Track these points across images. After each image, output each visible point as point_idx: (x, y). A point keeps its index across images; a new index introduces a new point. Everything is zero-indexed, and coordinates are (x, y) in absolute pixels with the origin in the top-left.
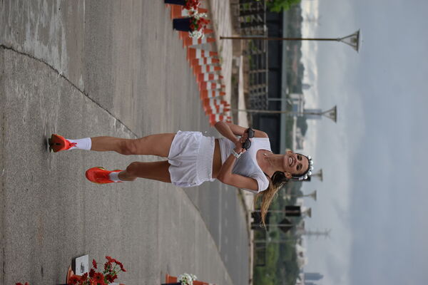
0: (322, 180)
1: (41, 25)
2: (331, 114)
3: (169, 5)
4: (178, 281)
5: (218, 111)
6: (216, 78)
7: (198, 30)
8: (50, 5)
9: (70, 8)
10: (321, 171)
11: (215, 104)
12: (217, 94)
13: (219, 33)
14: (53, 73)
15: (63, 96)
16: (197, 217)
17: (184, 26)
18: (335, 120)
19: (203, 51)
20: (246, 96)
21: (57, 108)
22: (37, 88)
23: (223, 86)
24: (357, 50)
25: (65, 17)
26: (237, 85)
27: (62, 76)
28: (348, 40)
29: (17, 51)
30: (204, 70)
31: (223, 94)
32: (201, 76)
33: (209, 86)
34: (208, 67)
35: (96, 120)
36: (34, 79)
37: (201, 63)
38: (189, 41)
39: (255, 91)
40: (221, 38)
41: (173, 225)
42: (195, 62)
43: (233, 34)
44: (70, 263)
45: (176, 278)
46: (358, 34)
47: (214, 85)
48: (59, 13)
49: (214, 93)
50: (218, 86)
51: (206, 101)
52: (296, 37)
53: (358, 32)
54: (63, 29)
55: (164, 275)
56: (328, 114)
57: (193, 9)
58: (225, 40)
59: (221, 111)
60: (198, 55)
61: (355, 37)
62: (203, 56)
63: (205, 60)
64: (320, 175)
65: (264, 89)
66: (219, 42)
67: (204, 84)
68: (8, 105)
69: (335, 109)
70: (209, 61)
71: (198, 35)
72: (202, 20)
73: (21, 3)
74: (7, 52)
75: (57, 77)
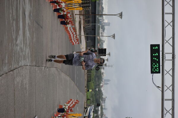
0: (110, 56)
1: (23, 55)
2: (113, 36)
3: (59, 19)
5: (75, 42)
6: (74, 33)
7: (69, 24)
8: (26, 47)
9: (31, 44)
10: (110, 53)
11: (74, 40)
12: (75, 37)
13: (75, 13)
15: (29, 72)
16: (68, 78)
17: (63, 23)
18: (114, 38)
20: (84, 27)
21: (28, 76)
22: (22, 75)
23: (77, 35)
24: (121, 18)
26: (81, 24)
28: (118, 15)
29: (17, 68)
31: (76, 37)
32: (69, 33)
33: (72, 35)
34: (72, 31)
35: (39, 72)
36: (22, 73)
37: (69, 30)
39: (87, 26)
41: (61, 87)
43: (79, 13)
45: (62, 106)
46: (122, 13)
47: (73, 35)
48: (28, 47)
49: (73, 37)
50: (75, 35)
51: (71, 40)
53: (122, 12)
56: (112, 36)
58: (77, 15)
59: (76, 41)
60: (69, 29)
61: (121, 14)
62: (70, 29)
63: (71, 30)
64: (109, 54)
65: (90, 25)
66: (75, 16)
67: (70, 35)
68: (15, 86)
71: (69, 26)
72: (70, 21)
73: (18, 53)
74: (15, 70)
75: (28, 67)
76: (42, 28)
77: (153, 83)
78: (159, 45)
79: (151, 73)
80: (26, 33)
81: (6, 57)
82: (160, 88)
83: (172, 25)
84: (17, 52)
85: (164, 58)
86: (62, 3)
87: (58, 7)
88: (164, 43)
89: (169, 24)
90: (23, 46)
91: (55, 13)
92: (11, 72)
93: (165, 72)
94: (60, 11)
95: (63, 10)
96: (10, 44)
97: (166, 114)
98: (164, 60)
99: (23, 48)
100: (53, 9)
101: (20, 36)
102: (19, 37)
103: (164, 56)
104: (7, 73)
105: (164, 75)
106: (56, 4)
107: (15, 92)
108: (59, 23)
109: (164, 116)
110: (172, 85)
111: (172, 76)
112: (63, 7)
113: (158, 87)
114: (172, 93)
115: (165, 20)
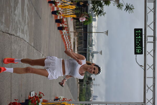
1: (22, 29)
2: (100, 53)
3: (57, 23)
4: (59, 98)
6: (69, 43)
7: (64, 30)
8: (24, 23)
9: (30, 24)
12: (70, 47)
13: (70, 31)
14: (25, 42)
15: (27, 48)
17: (61, 29)
18: (101, 54)
19: (66, 36)
20: (77, 48)
21: (26, 51)
22: (20, 46)
23: (71, 45)
24: (107, 35)
25: (28, 27)
26: (75, 44)
27: (28, 43)
28: (105, 33)
29: (15, 36)
30: (66, 41)
31: (71, 47)
32: (65, 42)
33: (67, 45)
34: (67, 40)
35: (37, 55)
36: (20, 44)
37: (65, 39)
38: (62, 33)
39: (80, 46)
40: (71, 32)
42: (64, 38)
43: (74, 31)
44: (29, 93)
45: (58, 97)
46: (108, 31)
47: (69, 45)
48: (27, 25)
49: (69, 47)
50: (70, 45)
52: (91, 32)
54: (28, 30)
55: (55, 97)
56: (99, 53)
57: (63, 24)
58: (72, 33)
60: (64, 37)
61: (107, 32)
62: (66, 37)
63: (66, 38)
65: (82, 46)
66: (70, 33)
67: (66, 45)
68: (13, 50)
69: (101, 51)
70: (67, 38)
71: (64, 31)
72: (65, 27)
73: (16, 23)
74: (12, 36)
75: (26, 43)
76: (41, 18)
77: (137, 62)
78: (142, 29)
79: (135, 54)
80: (25, 10)
81: (3, 17)
82: (143, 67)
83: (153, 11)
84: (15, 21)
85: (147, 40)
86: (58, 3)
87: (55, 9)
88: (147, 27)
89: (151, 10)
90: (21, 20)
91: (53, 15)
92: (8, 35)
93: (147, 53)
94: (57, 14)
95: (60, 13)
96: (8, 8)
97: (148, 90)
98: (147, 42)
99: (21, 22)
100: (52, 11)
101: (19, 9)
102: (17, 8)
103: (147, 38)
104: (3, 32)
105: (147, 55)
106: (53, 5)
107: (12, 56)
108: (57, 28)
109: (146, 92)
110: (153, 65)
111: (153, 57)
112: (59, 10)
113: (141, 66)
114: (153, 71)
115: (147, 6)
